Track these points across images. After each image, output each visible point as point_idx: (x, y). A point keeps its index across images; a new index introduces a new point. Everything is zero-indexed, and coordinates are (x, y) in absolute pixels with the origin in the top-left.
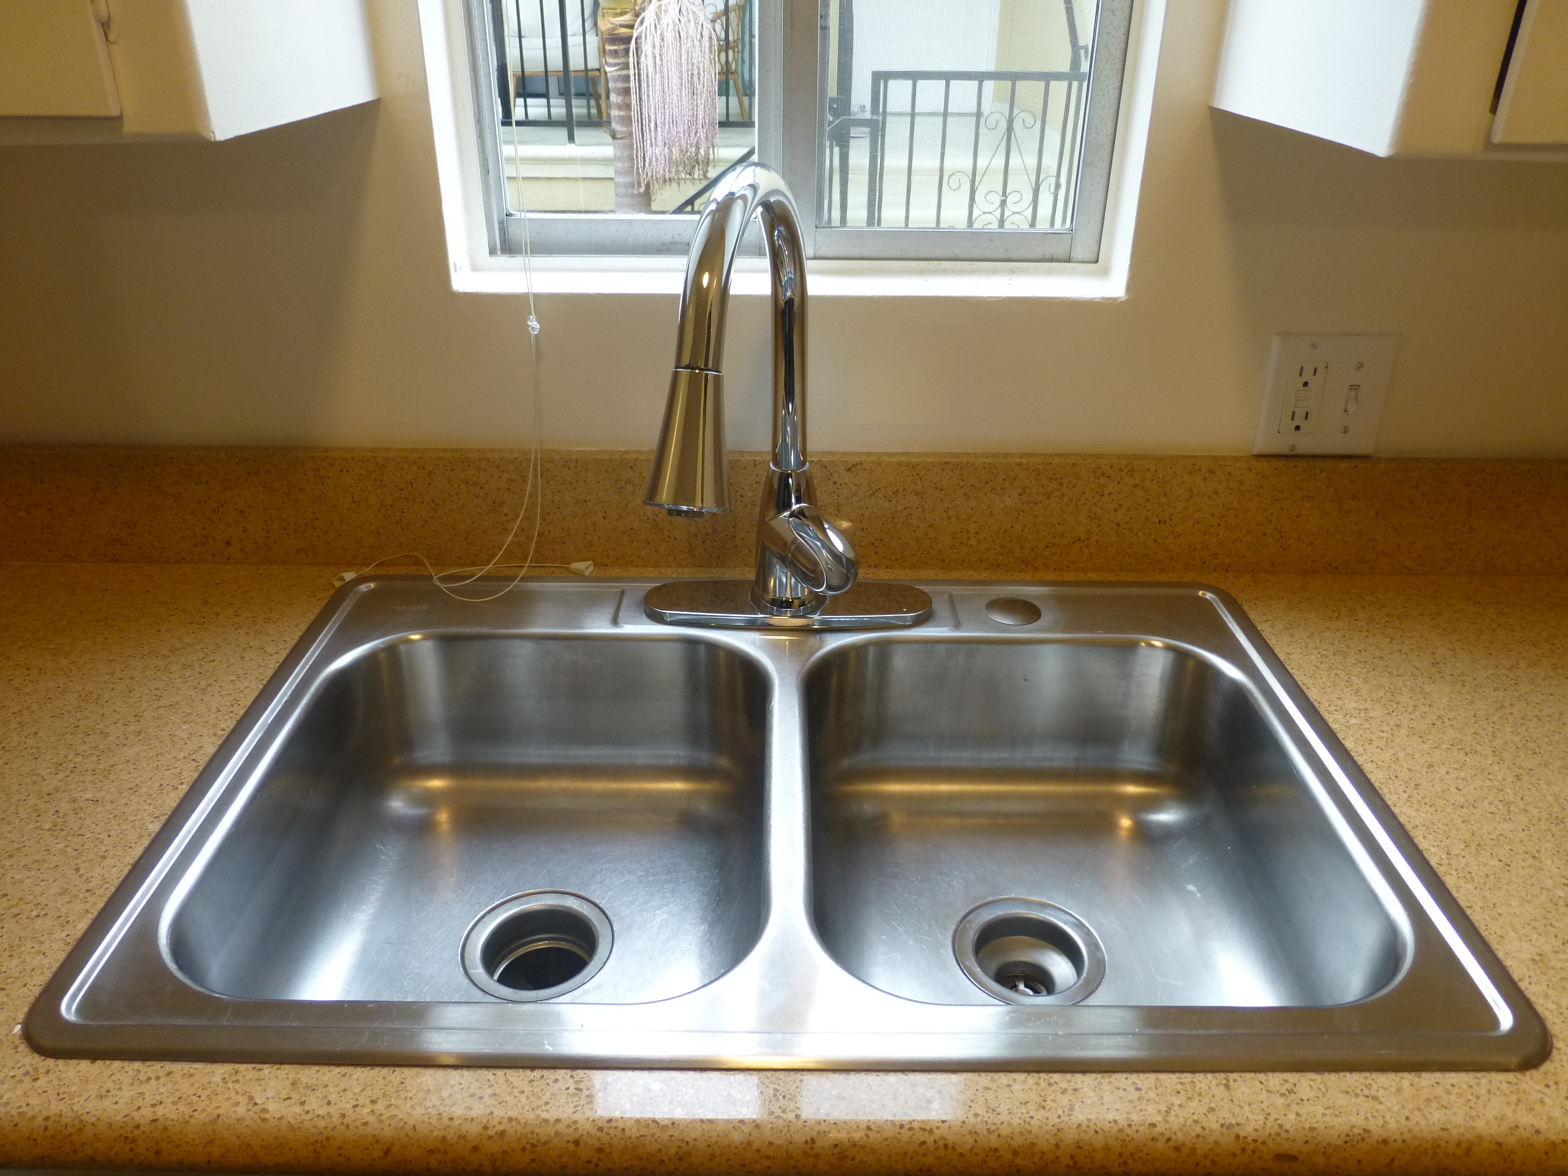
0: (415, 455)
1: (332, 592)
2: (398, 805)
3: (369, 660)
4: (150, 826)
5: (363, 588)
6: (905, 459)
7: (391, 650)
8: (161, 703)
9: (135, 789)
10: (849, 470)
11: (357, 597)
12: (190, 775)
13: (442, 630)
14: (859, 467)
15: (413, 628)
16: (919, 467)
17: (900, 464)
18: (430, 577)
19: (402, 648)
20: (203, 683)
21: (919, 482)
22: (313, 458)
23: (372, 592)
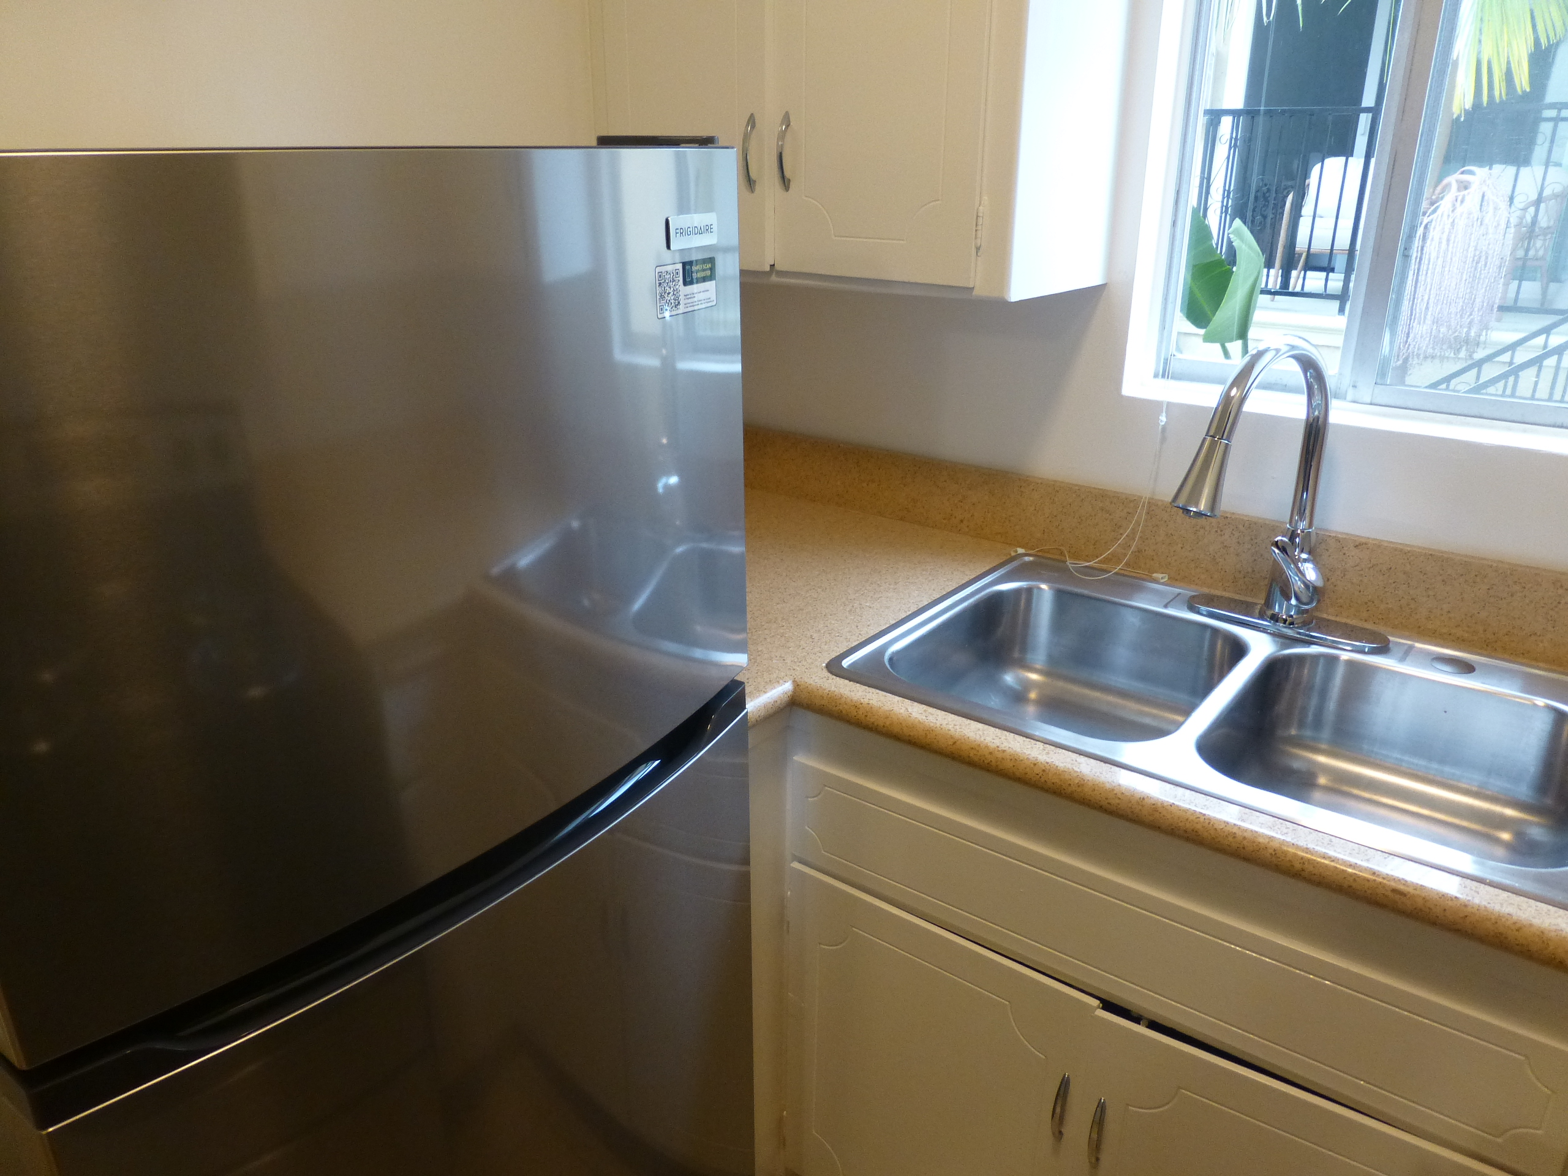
0: (1077, 488)
1: (1009, 557)
2: (1009, 678)
3: (1017, 592)
4: (891, 621)
5: (1027, 559)
6: (1399, 546)
7: (1029, 591)
8: (908, 581)
9: (888, 608)
10: (1356, 546)
11: (1021, 562)
12: (914, 609)
13: (1061, 587)
14: (1364, 545)
15: (1044, 581)
16: (1410, 554)
17: (1396, 550)
18: (1065, 562)
19: (1035, 591)
20: (930, 578)
21: (1408, 565)
22: (1020, 479)
23: (1030, 562)
